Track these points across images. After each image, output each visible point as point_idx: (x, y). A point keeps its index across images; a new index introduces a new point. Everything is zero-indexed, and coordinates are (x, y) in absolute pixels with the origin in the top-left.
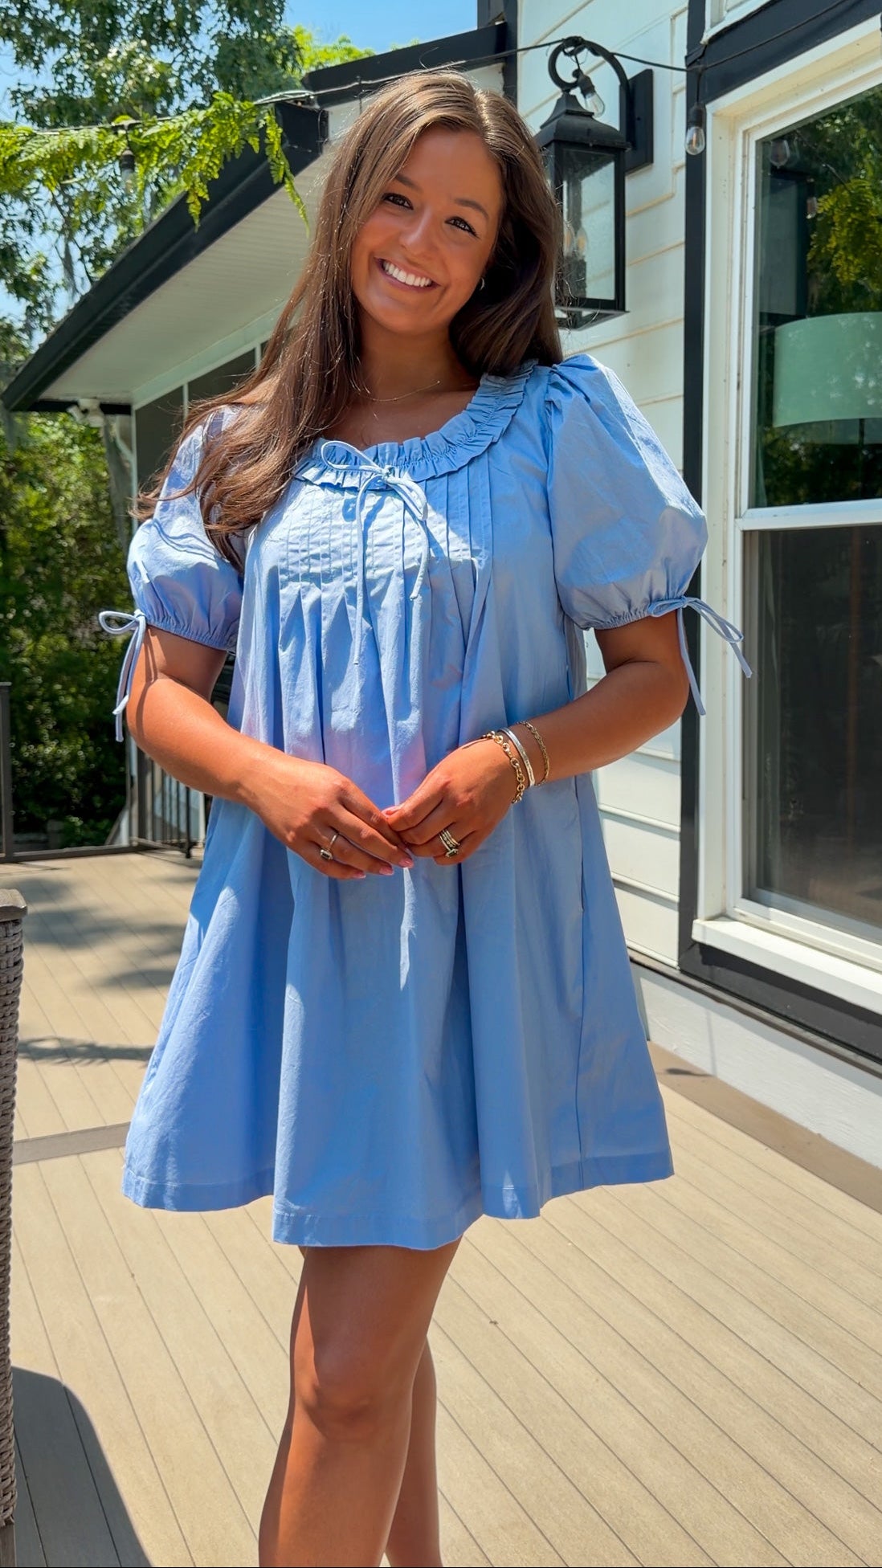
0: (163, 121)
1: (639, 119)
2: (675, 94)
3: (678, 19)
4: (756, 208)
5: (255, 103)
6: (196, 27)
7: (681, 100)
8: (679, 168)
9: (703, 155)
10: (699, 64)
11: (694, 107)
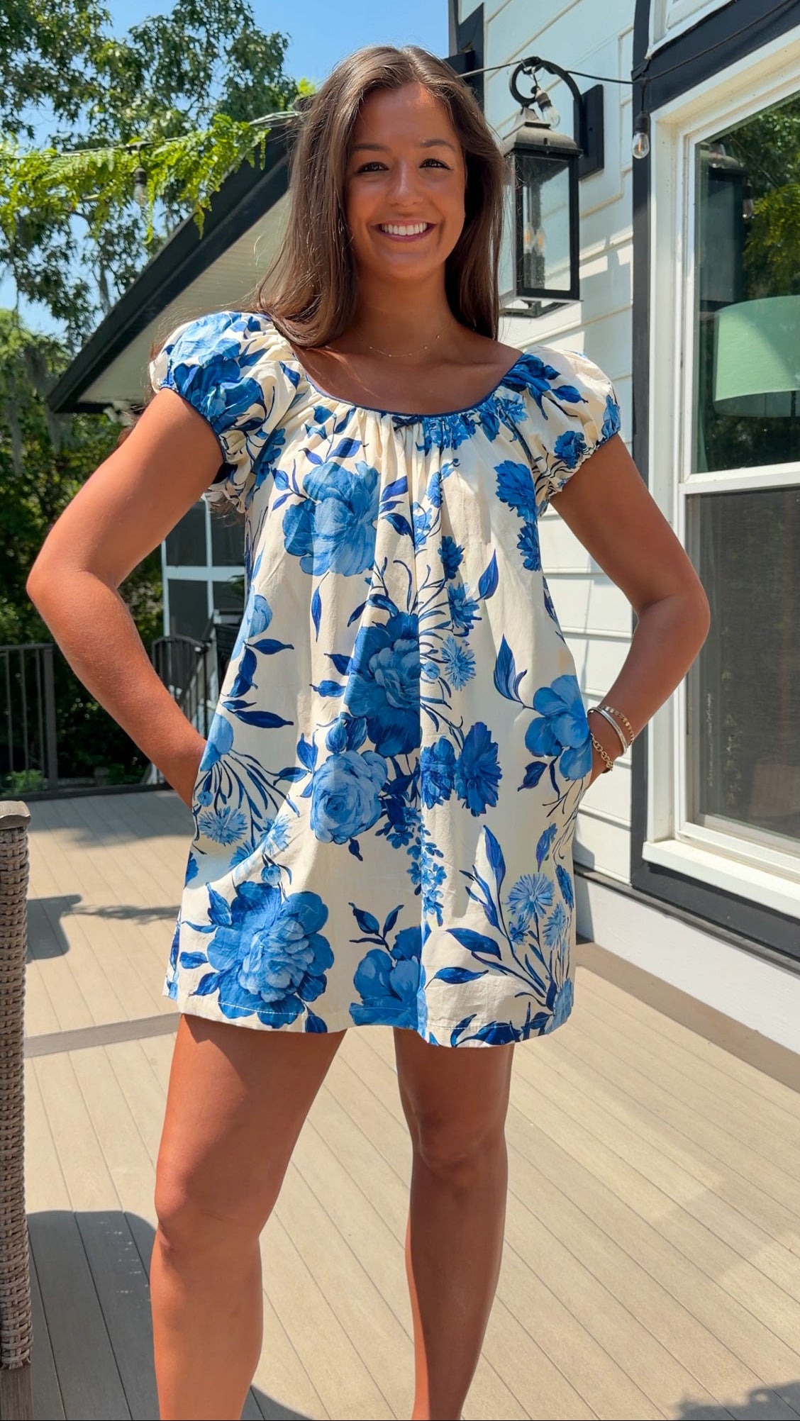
0: (170, 141)
1: (591, 129)
2: (623, 106)
3: (624, 38)
4: (696, 204)
5: (251, 123)
6: (209, 77)
7: (629, 109)
8: (627, 172)
9: (648, 158)
10: (644, 76)
11: (640, 115)
